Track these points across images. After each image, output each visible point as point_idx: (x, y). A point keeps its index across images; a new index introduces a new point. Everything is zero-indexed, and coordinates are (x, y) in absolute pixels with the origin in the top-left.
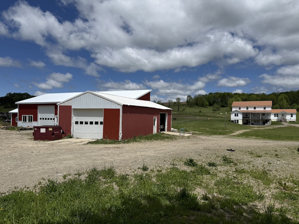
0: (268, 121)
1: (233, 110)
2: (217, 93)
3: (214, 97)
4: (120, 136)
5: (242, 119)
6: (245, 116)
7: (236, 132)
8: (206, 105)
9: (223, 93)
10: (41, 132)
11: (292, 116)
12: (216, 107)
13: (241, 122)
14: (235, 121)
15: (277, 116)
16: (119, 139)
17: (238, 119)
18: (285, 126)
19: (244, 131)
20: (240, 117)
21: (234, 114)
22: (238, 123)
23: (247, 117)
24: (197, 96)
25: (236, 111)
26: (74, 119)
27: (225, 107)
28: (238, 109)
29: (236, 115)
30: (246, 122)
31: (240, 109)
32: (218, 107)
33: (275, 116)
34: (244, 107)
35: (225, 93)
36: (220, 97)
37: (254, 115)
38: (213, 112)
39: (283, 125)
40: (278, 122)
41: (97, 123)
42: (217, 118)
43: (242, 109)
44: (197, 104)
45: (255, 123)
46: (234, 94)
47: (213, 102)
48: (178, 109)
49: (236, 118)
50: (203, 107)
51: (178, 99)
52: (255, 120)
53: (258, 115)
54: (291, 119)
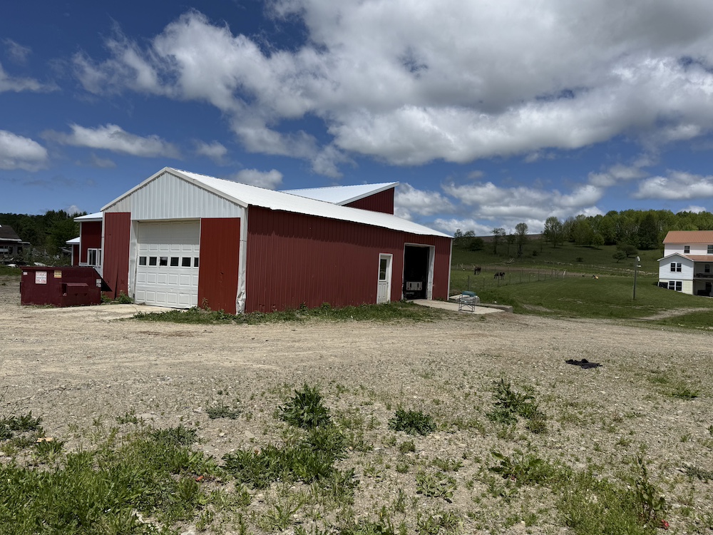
1: (668, 253)
2: (630, 213)
3: (621, 221)
4: (240, 302)
5: (692, 278)
6: (703, 272)
7: (663, 312)
8: (599, 243)
9: (646, 212)
10: (37, 282)
12: (624, 250)
13: (688, 288)
14: (672, 283)
16: (237, 310)
17: (680, 278)
19: (690, 310)
20: (687, 273)
21: (670, 264)
22: (680, 289)
23: (707, 273)
24: (575, 219)
25: (676, 256)
26: (138, 250)
27: (652, 249)
28: (681, 252)
29: (676, 268)
30: (703, 288)
31: (687, 251)
32: (630, 249)
34: (699, 246)
35: (651, 211)
36: (637, 221)
38: (616, 260)
41: (186, 262)
42: (623, 276)
43: (693, 252)
44: (574, 241)
46: (679, 214)
47: (617, 236)
48: (520, 252)
49: (676, 276)
50: (590, 247)
51: (522, 227)
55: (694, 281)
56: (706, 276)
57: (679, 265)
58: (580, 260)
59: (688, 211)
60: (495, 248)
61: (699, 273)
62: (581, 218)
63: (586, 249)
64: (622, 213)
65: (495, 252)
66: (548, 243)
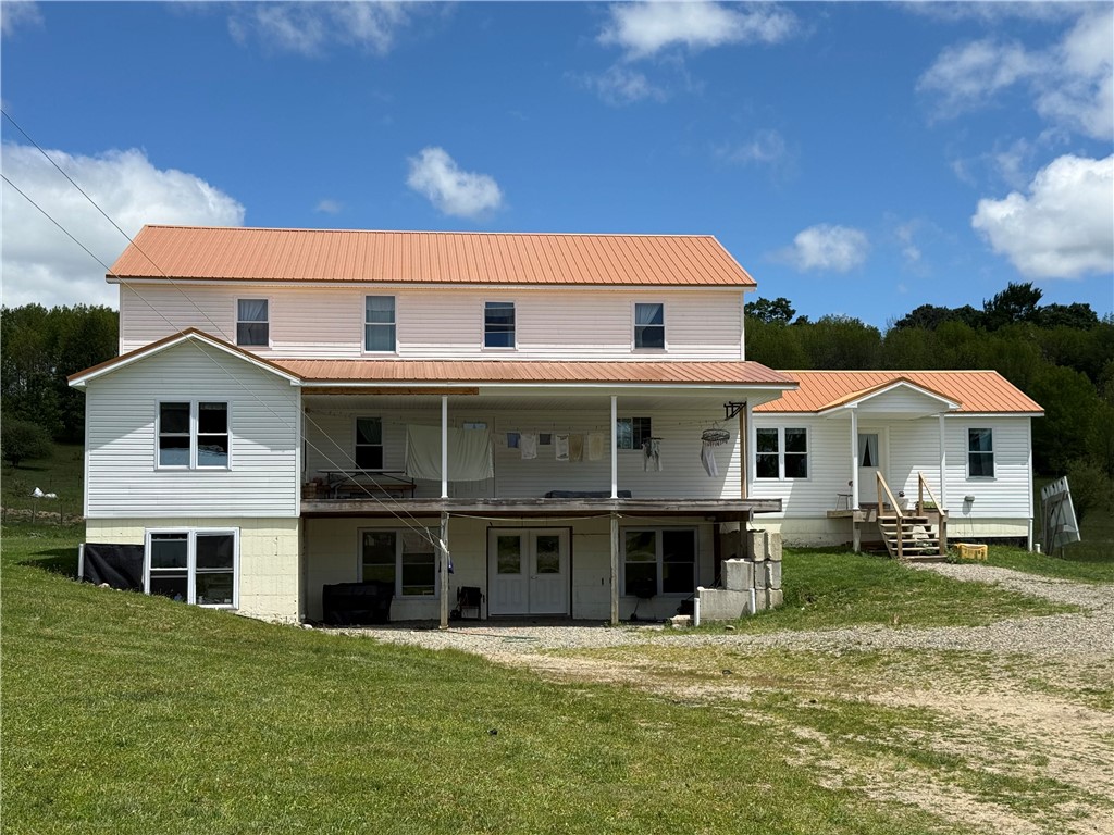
5: (294, 506)
6: (347, 469)
11: (981, 466)
13: (269, 583)
14: (169, 548)
15: (797, 468)
21: (153, 412)
33: (767, 469)
45: (503, 592)
52: (496, 533)
53: (556, 440)
54: (969, 501)
56: (365, 492)
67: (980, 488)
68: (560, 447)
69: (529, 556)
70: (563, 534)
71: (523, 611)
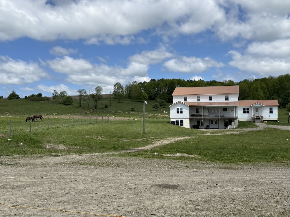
0: (233, 120)
1: (175, 101)
2: (162, 80)
5: (189, 117)
6: (195, 113)
8: (145, 99)
11: (271, 112)
12: (159, 103)
13: (187, 124)
14: (178, 121)
15: (248, 112)
17: (182, 117)
18: (261, 129)
20: (186, 115)
21: (176, 109)
22: (182, 125)
23: (197, 114)
24: (132, 84)
25: (180, 103)
28: (183, 101)
29: (179, 111)
30: (196, 124)
31: (186, 100)
32: (163, 102)
33: (244, 112)
35: (174, 79)
36: (166, 85)
37: (210, 110)
38: (154, 109)
39: (257, 126)
40: (249, 123)
42: (155, 119)
43: (189, 100)
44: (131, 98)
45: (211, 126)
46: (188, 81)
47: (156, 94)
48: (96, 106)
49: (179, 117)
50: (140, 101)
51: (98, 89)
52: (210, 120)
53: (216, 110)
54: (269, 116)
55: (190, 119)
56: (197, 116)
57: (181, 109)
58: (133, 110)
59: (193, 80)
60: (80, 103)
61: (192, 114)
62: (135, 84)
63: (138, 103)
64: (159, 80)
65: (80, 105)
66: (116, 99)
67: (271, 114)
68: (216, 111)
69: (214, 123)
70: (218, 120)
71: (214, 128)
